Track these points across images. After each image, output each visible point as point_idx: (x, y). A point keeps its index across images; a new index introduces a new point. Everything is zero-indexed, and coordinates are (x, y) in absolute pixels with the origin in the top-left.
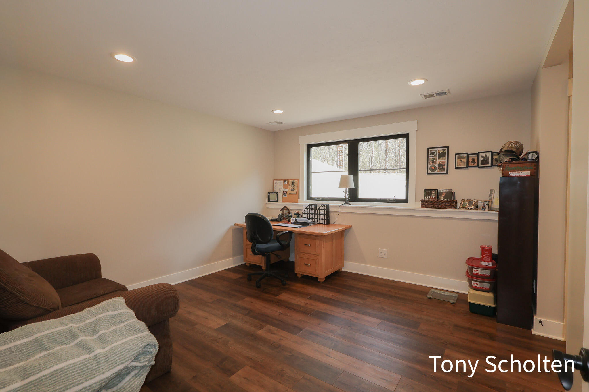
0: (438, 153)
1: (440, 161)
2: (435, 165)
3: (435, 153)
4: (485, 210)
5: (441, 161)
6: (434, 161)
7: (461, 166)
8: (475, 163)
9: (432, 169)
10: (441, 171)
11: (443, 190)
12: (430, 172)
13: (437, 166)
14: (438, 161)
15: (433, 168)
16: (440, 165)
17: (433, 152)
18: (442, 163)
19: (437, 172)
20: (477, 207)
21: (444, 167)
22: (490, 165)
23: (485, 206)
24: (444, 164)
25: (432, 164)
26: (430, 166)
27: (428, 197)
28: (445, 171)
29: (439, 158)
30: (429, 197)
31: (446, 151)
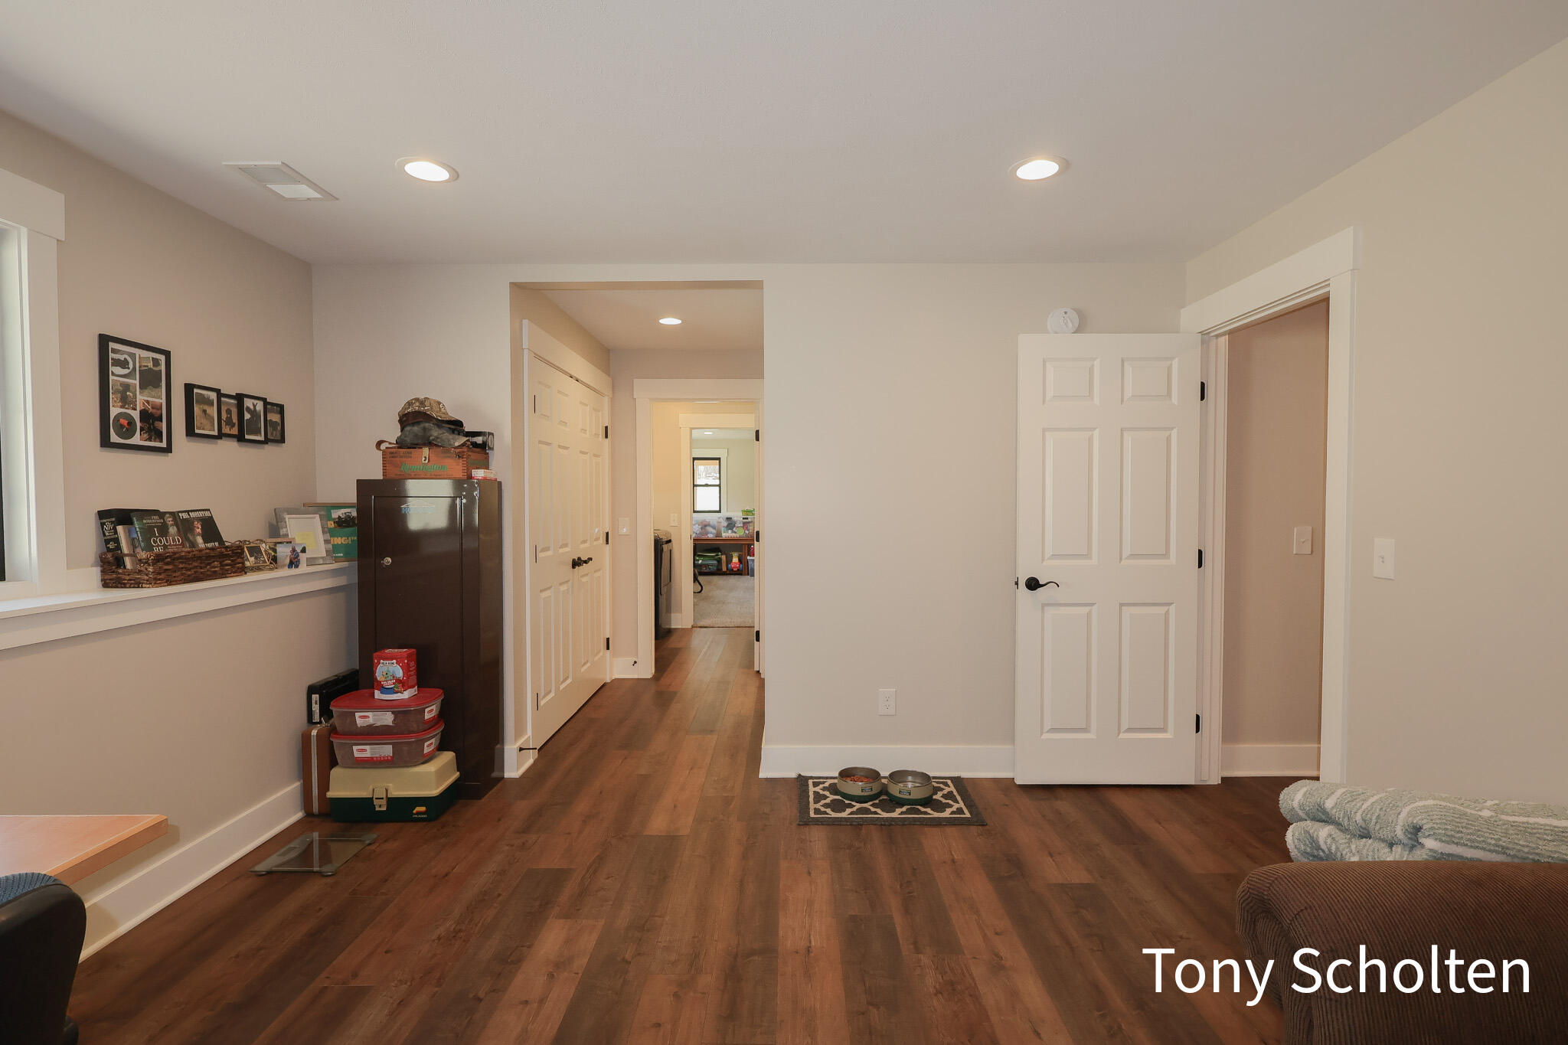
0: (140, 367)
1: (146, 399)
2: (130, 412)
3: (128, 363)
4: (297, 566)
5: (148, 402)
6: (127, 396)
7: (203, 429)
8: (233, 425)
9: (122, 426)
10: (150, 439)
11: (188, 512)
12: (114, 438)
13: (136, 415)
14: (141, 399)
15: (124, 422)
16: (145, 415)
17: (122, 358)
18: (153, 408)
19: (136, 439)
20: (275, 559)
21: (157, 424)
22: (262, 438)
23: (298, 556)
24: (159, 412)
25: (121, 407)
26: (114, 411)
27: (160, 541)
28: (161, 441)
29: (143, 386)
30: (164, 540)
31: (163, 368)
